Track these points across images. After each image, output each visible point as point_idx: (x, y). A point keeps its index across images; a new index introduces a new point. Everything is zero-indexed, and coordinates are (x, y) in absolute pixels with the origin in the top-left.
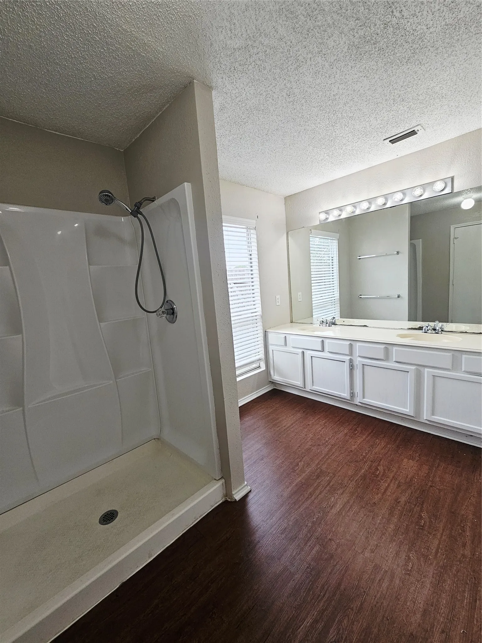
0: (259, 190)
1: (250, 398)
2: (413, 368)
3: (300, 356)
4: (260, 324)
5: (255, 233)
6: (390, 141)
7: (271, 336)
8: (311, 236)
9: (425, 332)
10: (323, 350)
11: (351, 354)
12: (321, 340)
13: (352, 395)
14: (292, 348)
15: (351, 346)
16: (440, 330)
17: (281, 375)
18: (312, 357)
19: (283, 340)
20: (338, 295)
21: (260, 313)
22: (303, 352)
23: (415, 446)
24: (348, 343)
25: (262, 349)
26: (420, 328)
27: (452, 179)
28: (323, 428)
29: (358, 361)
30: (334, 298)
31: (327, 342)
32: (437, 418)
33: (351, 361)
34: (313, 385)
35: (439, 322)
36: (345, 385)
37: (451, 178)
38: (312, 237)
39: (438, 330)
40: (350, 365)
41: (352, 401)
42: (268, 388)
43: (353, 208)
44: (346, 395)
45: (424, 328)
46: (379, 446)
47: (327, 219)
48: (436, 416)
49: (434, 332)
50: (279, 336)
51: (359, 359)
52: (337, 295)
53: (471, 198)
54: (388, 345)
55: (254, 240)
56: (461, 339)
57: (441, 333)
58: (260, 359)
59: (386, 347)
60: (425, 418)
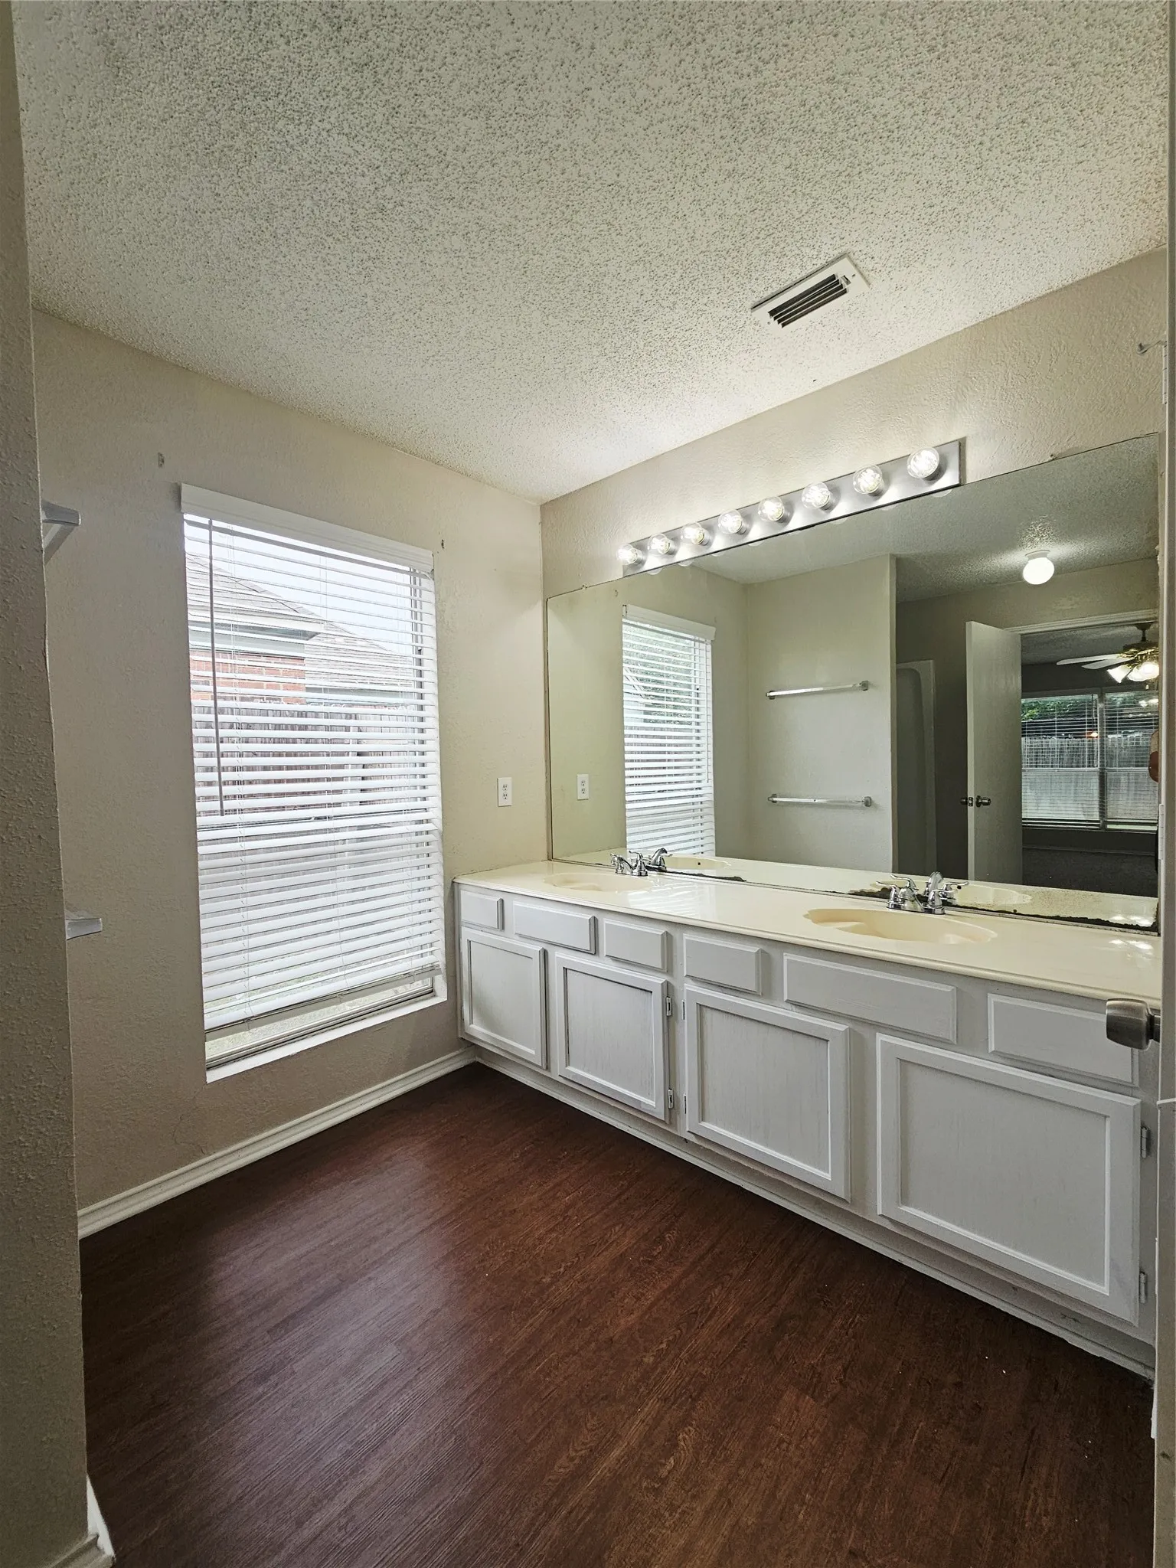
0: (450, 468)
1: (379, 1093)
2: (841, 1027)
3: (536, 964)
4: (436, 858)
5: (433, 589)
6: (772, 313)
7: (466, 897)
8: (626, 623)
9: (897, 907)
10: (595, 951)
11: (668, 967)
12: (587, 916)
13: (672, 1105)
14: (517, 937)
15: (668, 941)
16: (938, 902)
17: (489, 1022)
18: (565, 969)
19: (494, 910)
20: (712, 790)
21: (436, 825)
22: (545, 953)
23: (838, 1322)
24: (659, 931)
25: (439, 938)
26: (884, 894)
27: (962, 445)
28: (552, 1230)
29: (685, 992)
30: (699, 799)
31: (605, 921)
32: (916, 1215)
33: (668, 990)
34: (568, 1064)
35: (943, 877)
36: (652, 1069)
37: (957, 443)
38: (629, 624)
39: (933, 900)
40: (664, 1003)
41: (670, 1124)
42: (457, 1059)
43: (704, 531)
44: (652, 1103)
45: (893, 893)
46: (716, 1318)
47: (640, 562)
48: (915, 1207)
49: (920, 906)
50: (487, 897)
51: (690, 986)
52: (708, 790)
53: (1044, 555)
54: (771, 948)
55: (429, 608)
56: (994, 934)
57: (939, 911)
58: (432, 969)
59: (763, 952)
60: (880, 1212)
